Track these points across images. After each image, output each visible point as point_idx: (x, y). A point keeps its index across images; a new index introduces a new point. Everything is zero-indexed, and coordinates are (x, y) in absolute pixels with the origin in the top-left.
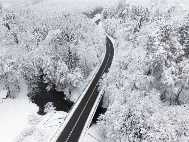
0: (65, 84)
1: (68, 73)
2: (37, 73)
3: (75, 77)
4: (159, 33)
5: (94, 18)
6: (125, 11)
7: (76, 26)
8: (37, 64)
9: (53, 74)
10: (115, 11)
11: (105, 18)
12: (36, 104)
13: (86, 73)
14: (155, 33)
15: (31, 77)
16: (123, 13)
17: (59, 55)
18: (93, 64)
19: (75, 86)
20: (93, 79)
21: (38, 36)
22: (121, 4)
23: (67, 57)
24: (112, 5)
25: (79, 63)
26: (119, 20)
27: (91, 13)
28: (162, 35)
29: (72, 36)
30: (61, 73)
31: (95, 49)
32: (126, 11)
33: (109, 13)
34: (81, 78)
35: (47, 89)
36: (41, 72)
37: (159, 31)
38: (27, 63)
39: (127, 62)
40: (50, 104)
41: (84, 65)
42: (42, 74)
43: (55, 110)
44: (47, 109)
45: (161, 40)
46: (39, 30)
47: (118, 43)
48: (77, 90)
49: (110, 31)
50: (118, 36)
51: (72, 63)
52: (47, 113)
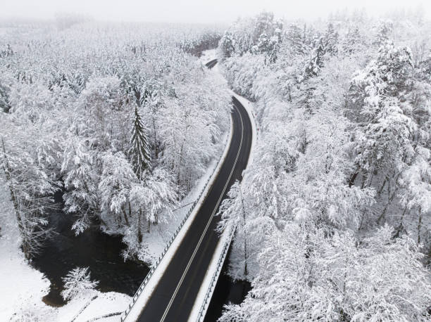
0: (125, 216)
1: (132, 184)
2: (44, 186)
3: (152, 195)
4: (378, 74)
5: (202, 57)
6: (275, 39)
7: (158, 69)
8: (47, 160)
9: (92, 188)
10: (251, 39)
11: (228, 54)
12: (41, 272)
13: (184, 183)
14: (365, 74)
15: (27, 197)
16: (271, 43)
17: (108, 134)
18: (202, 159)
19: (152, 219)
20: (202, 199)
21: (62, 94)
22: (264, 24)
23: (132, 141)
24: (243, 26)
25: (164, 157)
26: (261, 57)
27: (194, 45)
28: (385, 79)
29: (146, 92)
30: (115, 184)
31: (206, 122)
32: (277, 37)
33: (237, 45)
34: (170, 196)
35: (74, 230)
36: (59, 183)
37: (375, 68)
38: (13, 158)
39: (293, 151)
40: (79, 273)
41: (177, 162)
42: (61, 188)
43: (96, 288)
44: (72, 287)
45: (385, 92)
46: (64, 79)
47: (263, 110)
48: (160, 230)
49: (240, 85)
50: (261, 93)
51: (146, 157)
52: (70, 300)
